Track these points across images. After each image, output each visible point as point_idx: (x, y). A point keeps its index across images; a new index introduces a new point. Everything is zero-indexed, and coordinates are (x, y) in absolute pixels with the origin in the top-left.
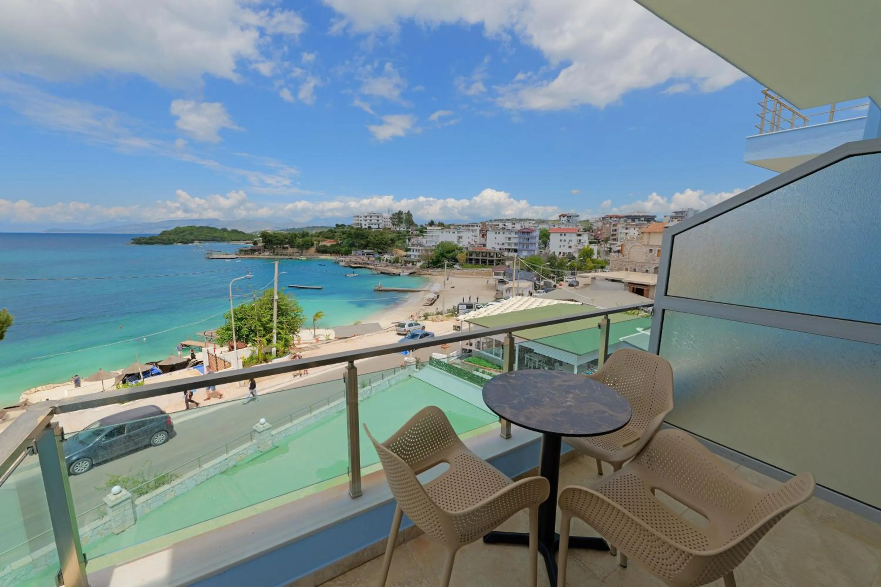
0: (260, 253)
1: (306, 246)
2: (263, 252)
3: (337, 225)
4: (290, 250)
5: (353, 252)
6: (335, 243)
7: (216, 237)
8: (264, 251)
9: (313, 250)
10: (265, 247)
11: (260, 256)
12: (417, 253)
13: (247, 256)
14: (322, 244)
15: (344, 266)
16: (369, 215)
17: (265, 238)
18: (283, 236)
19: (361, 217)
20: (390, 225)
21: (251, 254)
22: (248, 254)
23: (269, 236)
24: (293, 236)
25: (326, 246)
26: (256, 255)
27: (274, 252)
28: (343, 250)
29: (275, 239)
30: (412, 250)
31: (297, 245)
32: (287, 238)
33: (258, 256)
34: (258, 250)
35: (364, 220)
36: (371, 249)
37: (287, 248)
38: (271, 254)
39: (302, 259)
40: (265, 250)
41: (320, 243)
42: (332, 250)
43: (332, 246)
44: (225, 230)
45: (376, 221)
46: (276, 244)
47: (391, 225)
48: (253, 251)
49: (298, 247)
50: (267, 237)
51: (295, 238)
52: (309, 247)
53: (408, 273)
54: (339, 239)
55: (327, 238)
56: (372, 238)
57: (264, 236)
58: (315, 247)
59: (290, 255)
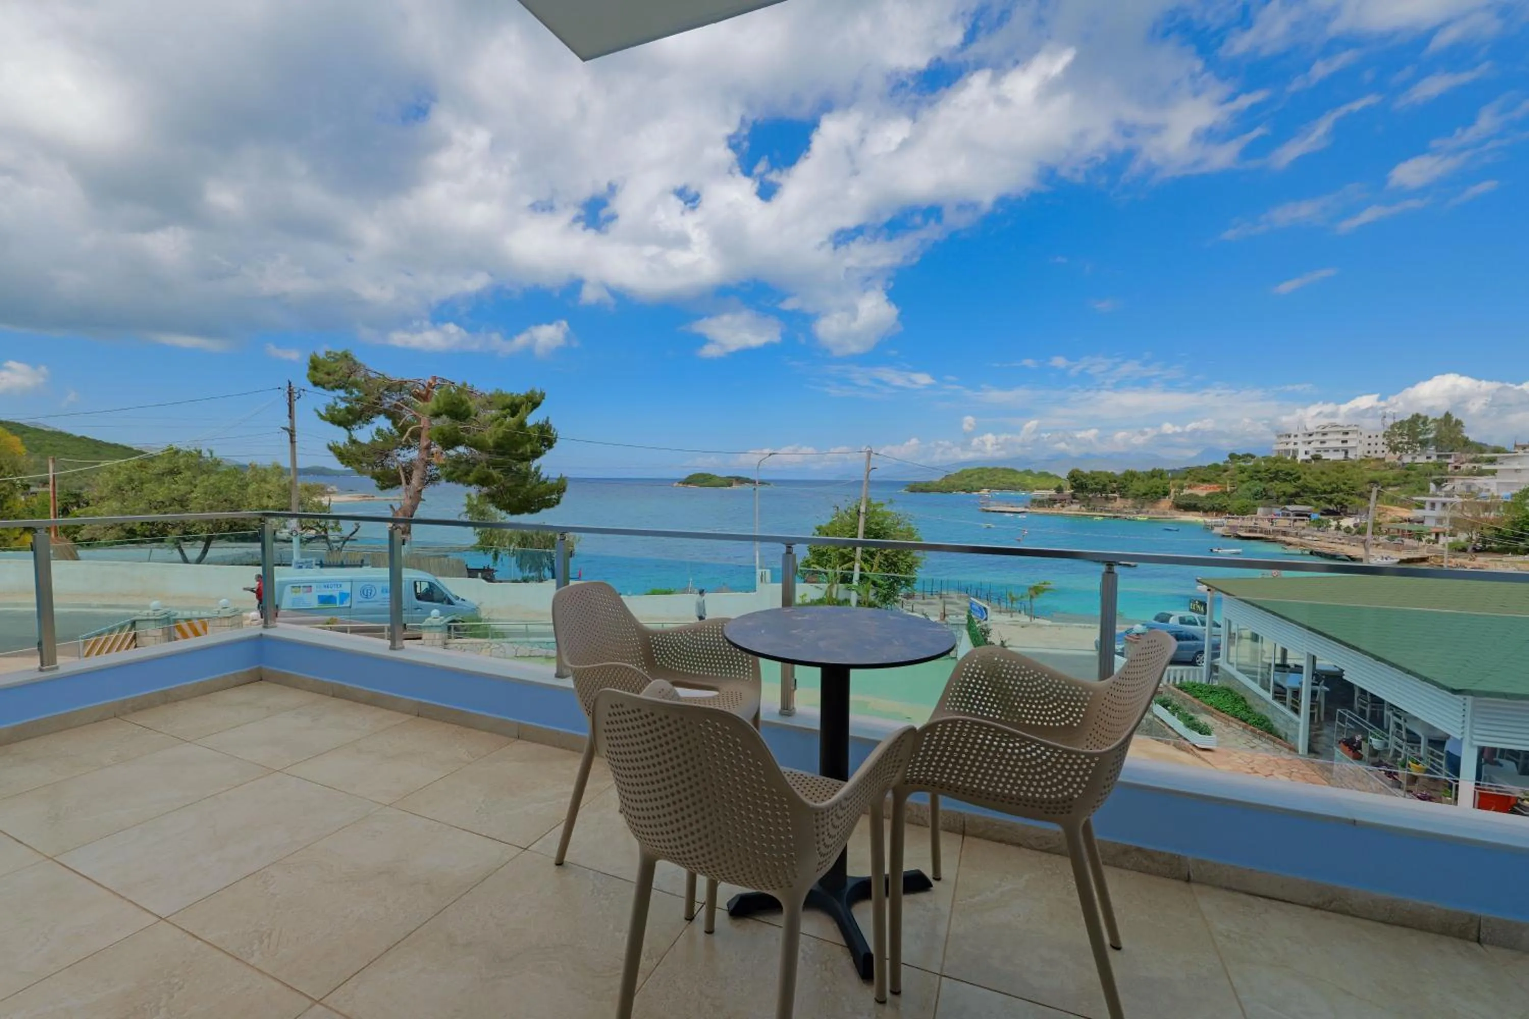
0: (1063, 506)
1: (1153, 495)
2: (1069, 504)
3: (1232, 456)
4: (1119, 503)
5: (1260, 510)
6: (1218, 490)
7: (1014, 484)
8: (1072, 502)
9: (1165, 504)
10: (1074, 496)
11: (1064, 511)
12: (1438, 512)
13: (1041, 511)
14: (1186, 492)
15: (1223, 536)
16: (1319, 430)
17: (1075, 481)
18: (1108, 477)
19: (1296, 436)
20: (1381, 450)
21: (1049, 507)
22: (1044, 506)
23: (1082, 476)
24: (1129, 477)
25: (1197, 496)
26: (1056, 509)
27: (1088, 505)
28: (1236, 504)
29: (1091, 482)
30: (1428, 506)
31: (1133, 494)
32: (1115, 482)
33: (1059, 510)
34: (1061, 501)
35: (1304, 442)
36: (1306, 504)
37: (1115, 498)
38: (1083, 508)
39: (1139, 518)
40: (1074, 501)
41: (1184, 491)
42: (1207, 504)
43: (1207, 497)
44: (1028, 472)
45: (1339, 444)
46: (1093, 491)
47: (1387, 451)
48: (1052, 501)
49: (1136, 497)
50: (1079, 479)
51: (1132, 481)
52: (1159, 498)
53: (1398, 560)
54: (1228, 482)
55: (1204, 481)
56: (1309, 478)
57: (1073, 477)
58: (1172, 498)
59: (1118, 512)
